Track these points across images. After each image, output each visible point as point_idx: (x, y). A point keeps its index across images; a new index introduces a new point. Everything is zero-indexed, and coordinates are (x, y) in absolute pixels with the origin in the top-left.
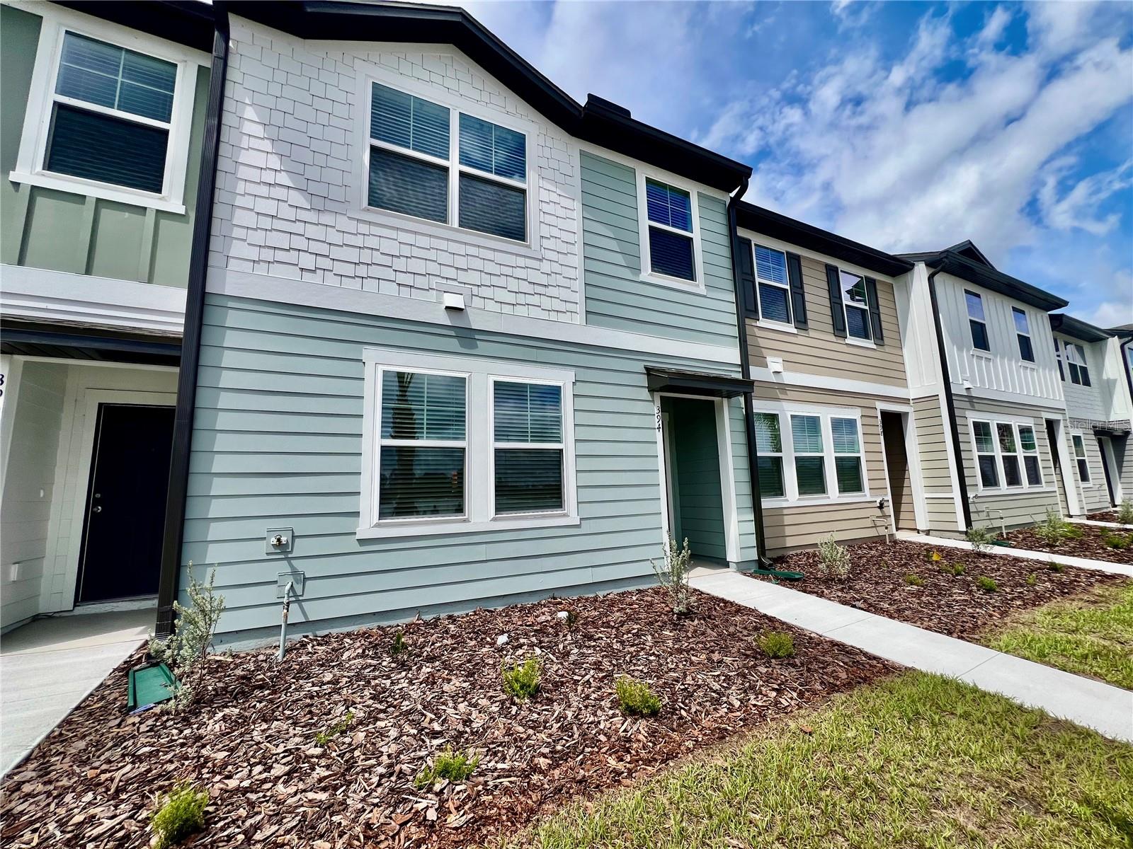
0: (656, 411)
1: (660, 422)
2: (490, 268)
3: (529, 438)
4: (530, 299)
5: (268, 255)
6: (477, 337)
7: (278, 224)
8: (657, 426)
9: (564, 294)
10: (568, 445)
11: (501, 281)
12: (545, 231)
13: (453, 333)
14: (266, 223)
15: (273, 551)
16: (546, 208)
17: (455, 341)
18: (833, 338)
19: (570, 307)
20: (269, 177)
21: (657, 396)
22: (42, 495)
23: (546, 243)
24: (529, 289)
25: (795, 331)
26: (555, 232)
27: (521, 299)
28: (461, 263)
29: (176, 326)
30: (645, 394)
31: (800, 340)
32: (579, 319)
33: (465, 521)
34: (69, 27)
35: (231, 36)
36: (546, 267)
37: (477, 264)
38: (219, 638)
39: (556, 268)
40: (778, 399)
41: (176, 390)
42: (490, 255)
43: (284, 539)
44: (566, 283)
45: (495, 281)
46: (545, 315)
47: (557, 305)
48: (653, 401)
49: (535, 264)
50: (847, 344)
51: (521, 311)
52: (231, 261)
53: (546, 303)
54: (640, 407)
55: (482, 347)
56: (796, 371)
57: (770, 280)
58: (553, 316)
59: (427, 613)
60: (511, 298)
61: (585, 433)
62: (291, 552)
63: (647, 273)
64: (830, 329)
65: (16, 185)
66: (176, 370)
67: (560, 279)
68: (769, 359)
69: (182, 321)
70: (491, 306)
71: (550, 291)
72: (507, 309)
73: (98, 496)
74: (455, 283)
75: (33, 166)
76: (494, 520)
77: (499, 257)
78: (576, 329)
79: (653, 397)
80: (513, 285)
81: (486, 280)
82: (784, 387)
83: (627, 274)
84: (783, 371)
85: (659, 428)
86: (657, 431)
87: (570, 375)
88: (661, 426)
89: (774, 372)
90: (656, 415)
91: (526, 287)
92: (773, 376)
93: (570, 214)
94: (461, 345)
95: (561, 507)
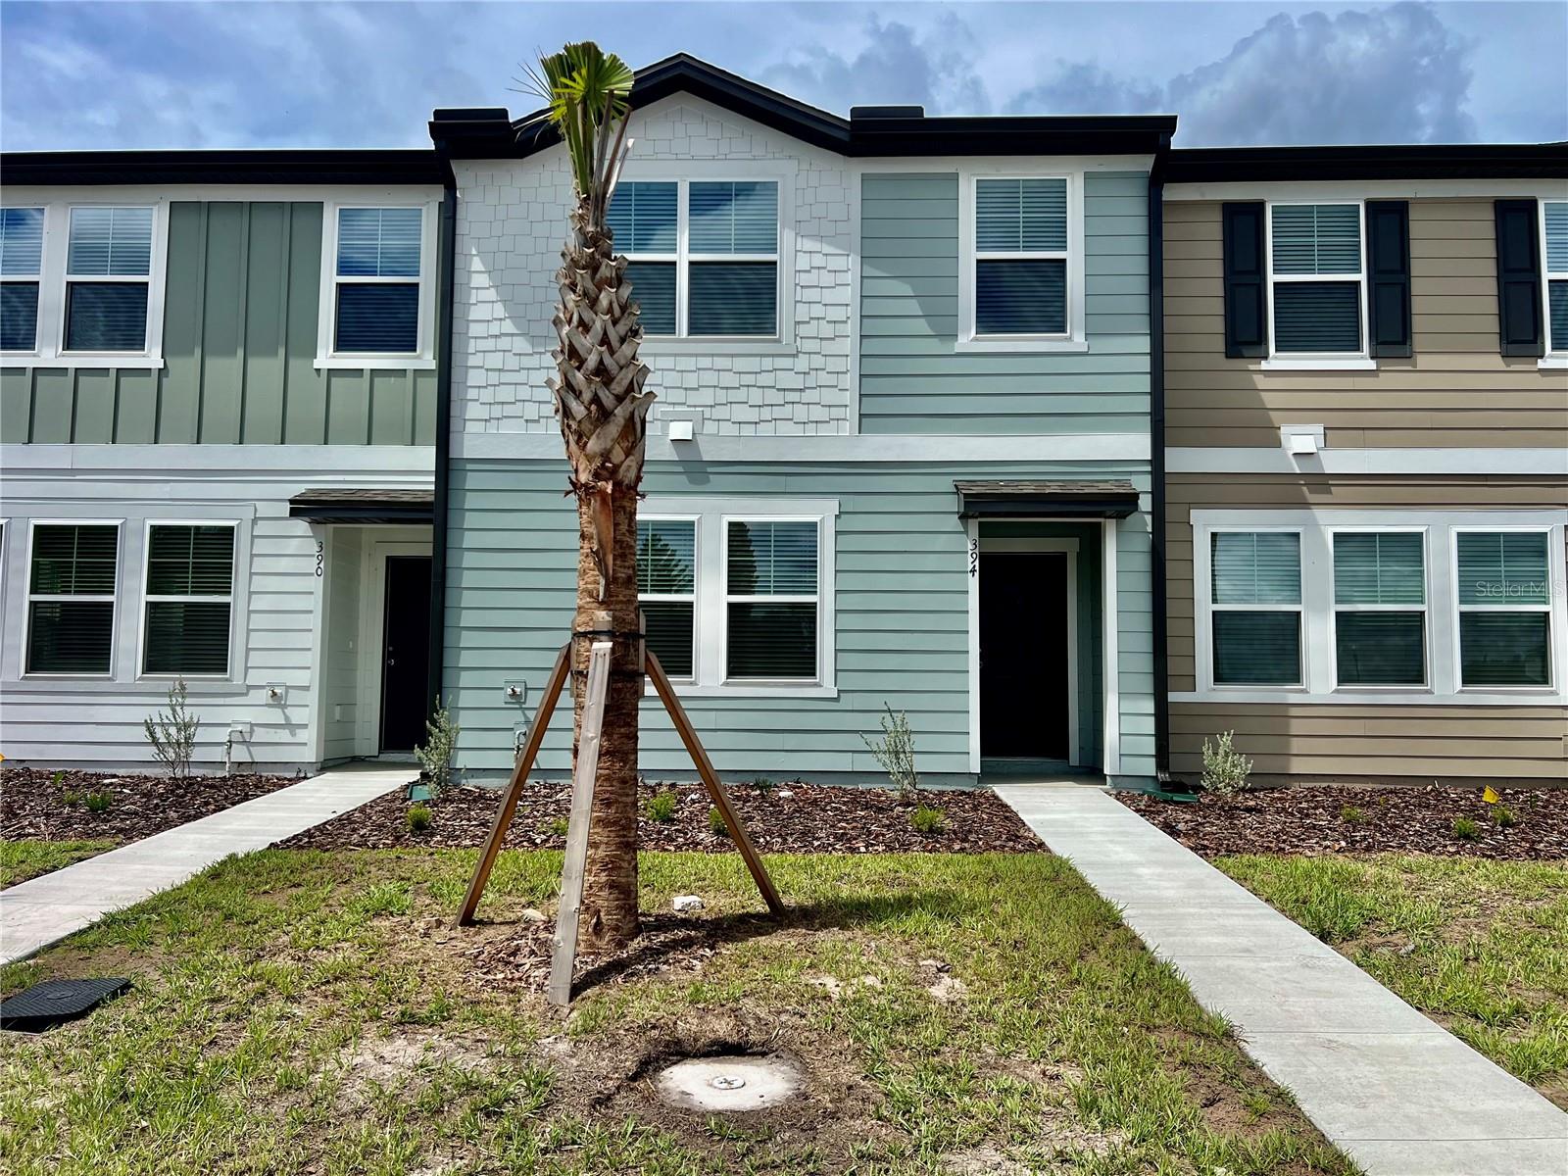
0: (970, 546)
1: (977, 563)
2: (728, 379)
3: (772, 589)
4: (778, 412)
5: (497, 411)
6: (709, 470)
7: (506, 377)
8: (970, 567)
9: (829, 396)
10: (825, 600)
11: (741, 395)
12: (802, 313)
13: (680, 469)
14: (494, 378)
15: (510, 700)
16: (804, 279)
17: (684, 478)
18: (1496, 362)
19: (836, 412)
20: (495, 329)
21: (974, 526)
22: (351, 646)
23: (803, 330)
24: (778, 398)
25: (1371, 365)
26: (817, 311)
27: (766, 413)
28: (691, 380)
29: (427, 483)
30: (954, 523)
31: (1385, 381)
32: (848, 428)
33: (691, 683)
34: (342, 204)
35: (458, 187)
36: (802, 363)
37: (709, 378)
38: (470, 773)
39: (818, 361)
40: (1305, 505)
41: (432, 539)
42: (725, 363)
43: (518, 690)
44: (832, 380)
45: (733, 396)
46: (798, 431)
47: (818, 413)
48: (966, 532)
49: (786, 362)
50: (1541, 371)
51: (766, 429)
52: (468, 423)
53: (801, 413)
54: (940, 543)
55: (717, 482)
56: (1365, 445)
57: (1312, 271)
58: (811, 430)
59: (650, 778)
60: (752, 415)
61: (851, 582)
62: (524, 703)
63: (969, 338)
64: (1494, 342)
65: (318, 370)
66: (431, 527)
67: (824, 378)
68: (1285, 430)
69: (433, 479)
70: (728, 429)
71: (807, 396)
72: (747, 430)
73: (391, 649)
74: (685, 408)
75: (328, 350)
76: (726, 684)
77: (740, 364)
78: (845, 442)
79: (966, 526)
80: (756, 396)
81: (721, 395)
82: (1322, 482)
83: (935, 346)
84: (1321, 449)
85: (973, 571)
86: (970, 575)
87: (832, 506)
88: (977, 568)
89: (1295, 454)
90: (970, 552)
91: (773, 397)
92: (1293, 460)
93: (841, 278)
94: (690, 482)
95: (813, 674)
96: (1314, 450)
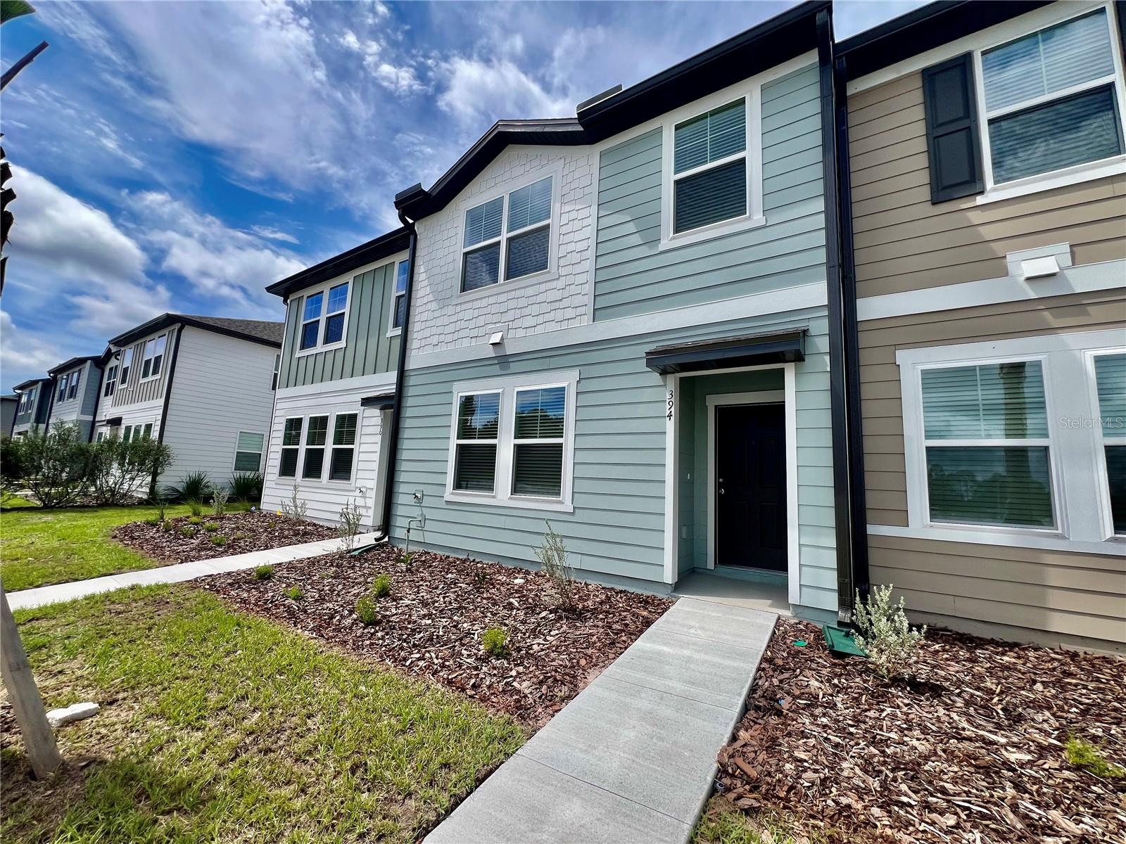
0: (668, 396)
1: (673, 409)
2: (521, 303)
3: (539, 435)
4: (547, 317)
5: (423, 343)
6: (510, 360)
7: (428, 324)
8: (668, 412)
9: (576, 301)
10: (568, 439)
11: (528, 311)
12: (563, 251)
13: (497, 362)
14: (423, 325)
15: (416, 501)
16: (564, 230)
17: (497, 367)
19: (580, 311)
20: (426, 300)
21: (672, 382)
23: (563, 262)
24: (548, 308)
26: (571, 247)
27: (541, 319)
28: (504, 307)
30: (656, 379)
32: (586, 320)
33: (494, 497)
35: (418, 233)
36: (560, 284)
39: (570, 279)
40: (1047, 330)
42: (521, 292)
43: (419, 495)
44: (579, 289)
45: (524, 312)
46: (557, 327)
47: (569, 313)
48: (665, 386)
49: (554, 284)
51: (539, 330)
52: (412, 351)
53: (559, 315)
54: (647, 395)
55: (514, 367)
58: (564, 325)
60: (533, 322)
61: (584, 428)
62: (422, 503)
63: (668, 240)
67: (573, 289)
68: (1011, 258)
70: (519, 333)
71: (564, 303)
72: (530, 332)
74: (500, 324)
76: (510, 498)
77: (529, 291)
78: (586, 330)
79: (665, 381)
80: (536, 310)
81: (519, 313)
83: (645, 251)
84: (1068, 268)
85: (670, 416)
86: (668, 419)
87: (574, 374)
88: (673, 413)
89: (1029, 279)
90: (668, 401)
91: (545, 307)
92: (1026, 286)
93: (586, 222)
94: (501, 369)
95: (558, 494)
96: (1057, 270)
